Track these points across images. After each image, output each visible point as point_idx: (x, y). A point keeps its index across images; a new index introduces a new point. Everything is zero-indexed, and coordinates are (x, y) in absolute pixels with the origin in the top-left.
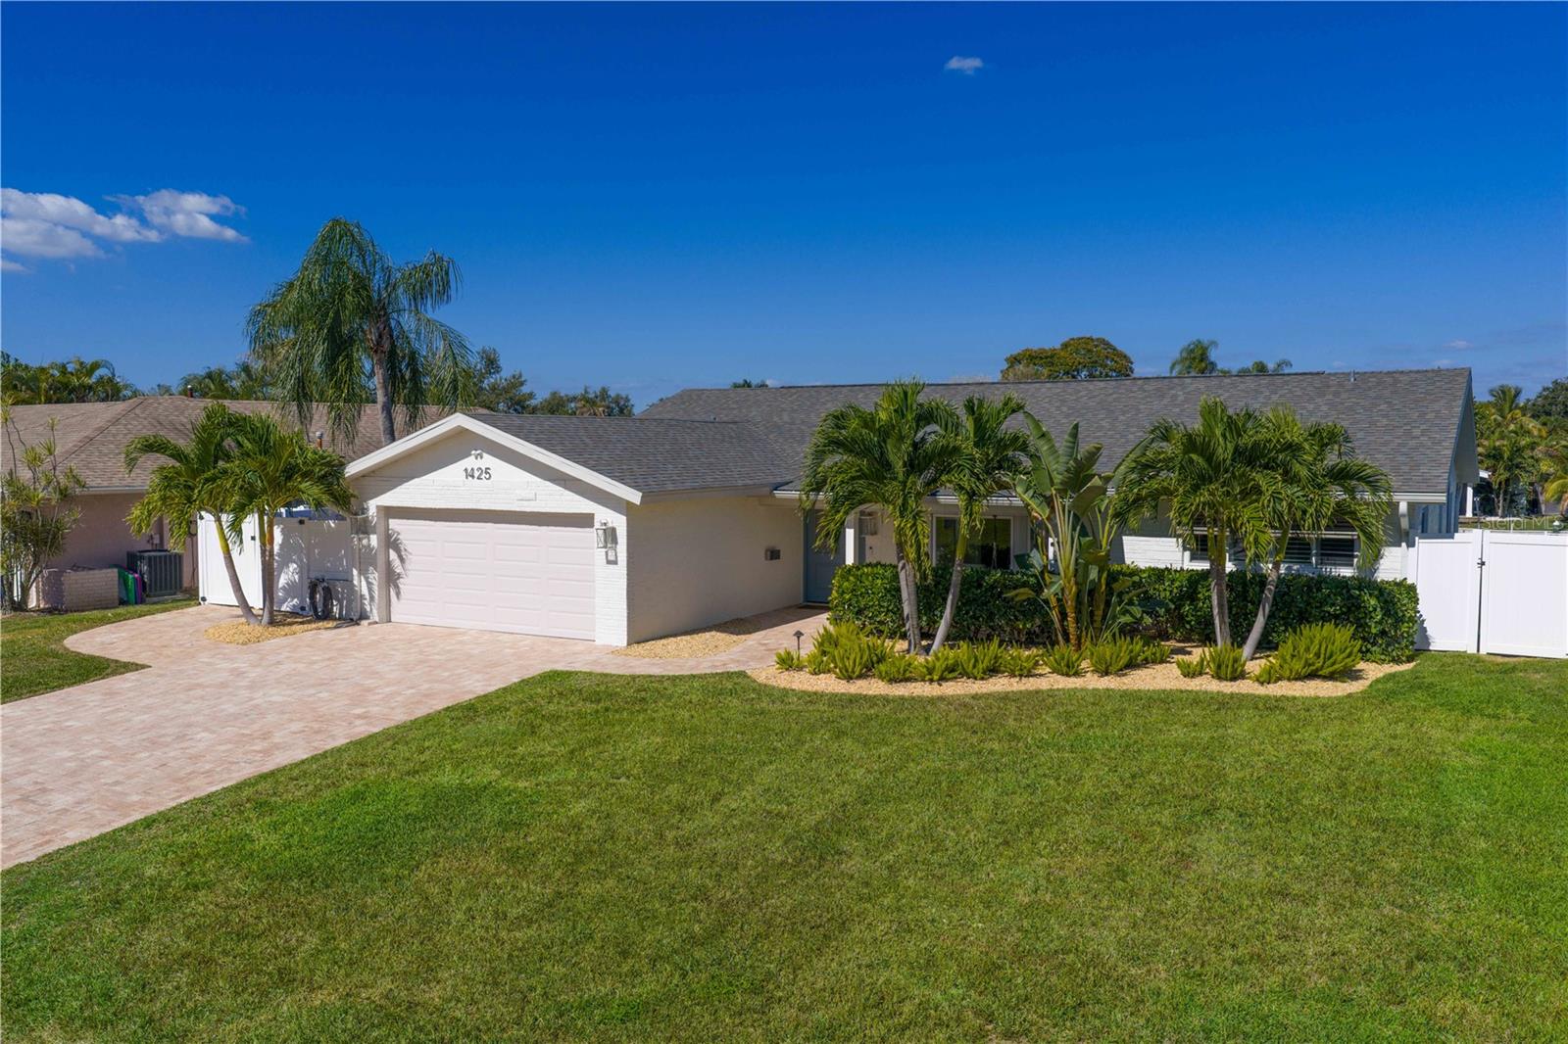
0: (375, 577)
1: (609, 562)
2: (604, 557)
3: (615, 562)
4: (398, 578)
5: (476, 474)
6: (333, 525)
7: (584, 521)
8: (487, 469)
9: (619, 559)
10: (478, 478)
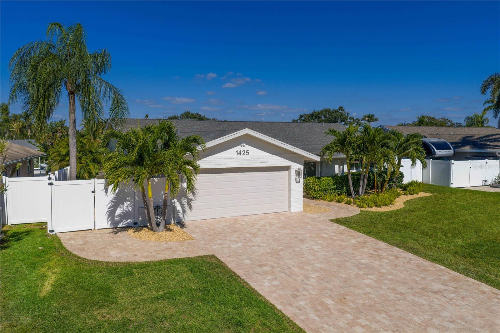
0: (184, 202)
1: (297, 182)
2: (295, 181)
3: (299, 182)
4: (191, 201)
5: (242, 153)
6: (156, 180)
7: (287, 168)
8: (247, 151)
9: (300, 181)
10: (243, 155)
